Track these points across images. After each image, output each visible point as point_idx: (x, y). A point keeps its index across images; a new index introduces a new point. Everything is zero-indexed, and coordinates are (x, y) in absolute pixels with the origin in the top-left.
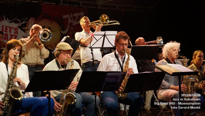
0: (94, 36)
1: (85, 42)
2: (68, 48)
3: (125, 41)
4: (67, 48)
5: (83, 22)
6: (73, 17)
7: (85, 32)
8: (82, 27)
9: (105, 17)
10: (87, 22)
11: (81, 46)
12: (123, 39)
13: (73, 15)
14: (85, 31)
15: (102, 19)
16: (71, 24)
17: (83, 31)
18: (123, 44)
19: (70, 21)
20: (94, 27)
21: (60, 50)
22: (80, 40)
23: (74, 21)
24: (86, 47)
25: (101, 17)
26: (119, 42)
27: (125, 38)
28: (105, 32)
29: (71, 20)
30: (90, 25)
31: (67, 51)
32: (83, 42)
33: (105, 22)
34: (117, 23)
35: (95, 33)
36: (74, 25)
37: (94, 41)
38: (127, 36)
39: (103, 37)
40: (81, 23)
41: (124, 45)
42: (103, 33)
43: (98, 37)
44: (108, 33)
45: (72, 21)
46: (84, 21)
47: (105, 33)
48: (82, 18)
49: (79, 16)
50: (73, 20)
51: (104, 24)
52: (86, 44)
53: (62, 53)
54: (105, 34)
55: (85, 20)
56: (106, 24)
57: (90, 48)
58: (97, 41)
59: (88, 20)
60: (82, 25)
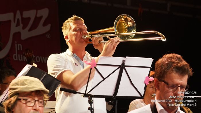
0: (98, 67)
1: (74, 81)
2: (35, 86)
3: (181, 79)
4: (33, 87)
5: (70, 28)
6: (22, 18)
7: (73, 56)
8: (67, 41)
9: (126, 21)
10: (79, 30)
11: (62, 89)
12: (177, 72)
13: (22, 15)
14: (73, 52)
15: (120, 25)
16: (17, 35)
17: (69, 51)
18: (175, 86)
19: (14, 29)
20: (97, 43)
21: (18, 94)
22: (61, 75)
23: (24, 28)
24: (75, 92)
25: (118, 20)
26: (166, 80)
27: (181, 71)
28: (124, 58)
29: (16, 26)
30: (88, 38)
31: (33, 94)
32: (69, 79)
33: (125, 33)
34: (159, 36)
35: (100, 59)
36: (23, 37)
37: (96, 78)
38: (186, 65)
39: (118, 71)
40: (66, 32)
41: (177, 88)
42: (118, 61)
43: (105, 71)
44: (130, 60)
45: (19, 29)
46: (73, 27)
47: (124, 60)
48: (69, 20)
49: (36, 17)
50: (21, 25)
51: (123, 37)
52: (76, 85)
53: (20, 99)
54: (123, 64)
55: (75, 23)
56: (127, 37)
57: (86, 95)
58: (104, 79)
59: (84, 24)
60: (67, 37)
